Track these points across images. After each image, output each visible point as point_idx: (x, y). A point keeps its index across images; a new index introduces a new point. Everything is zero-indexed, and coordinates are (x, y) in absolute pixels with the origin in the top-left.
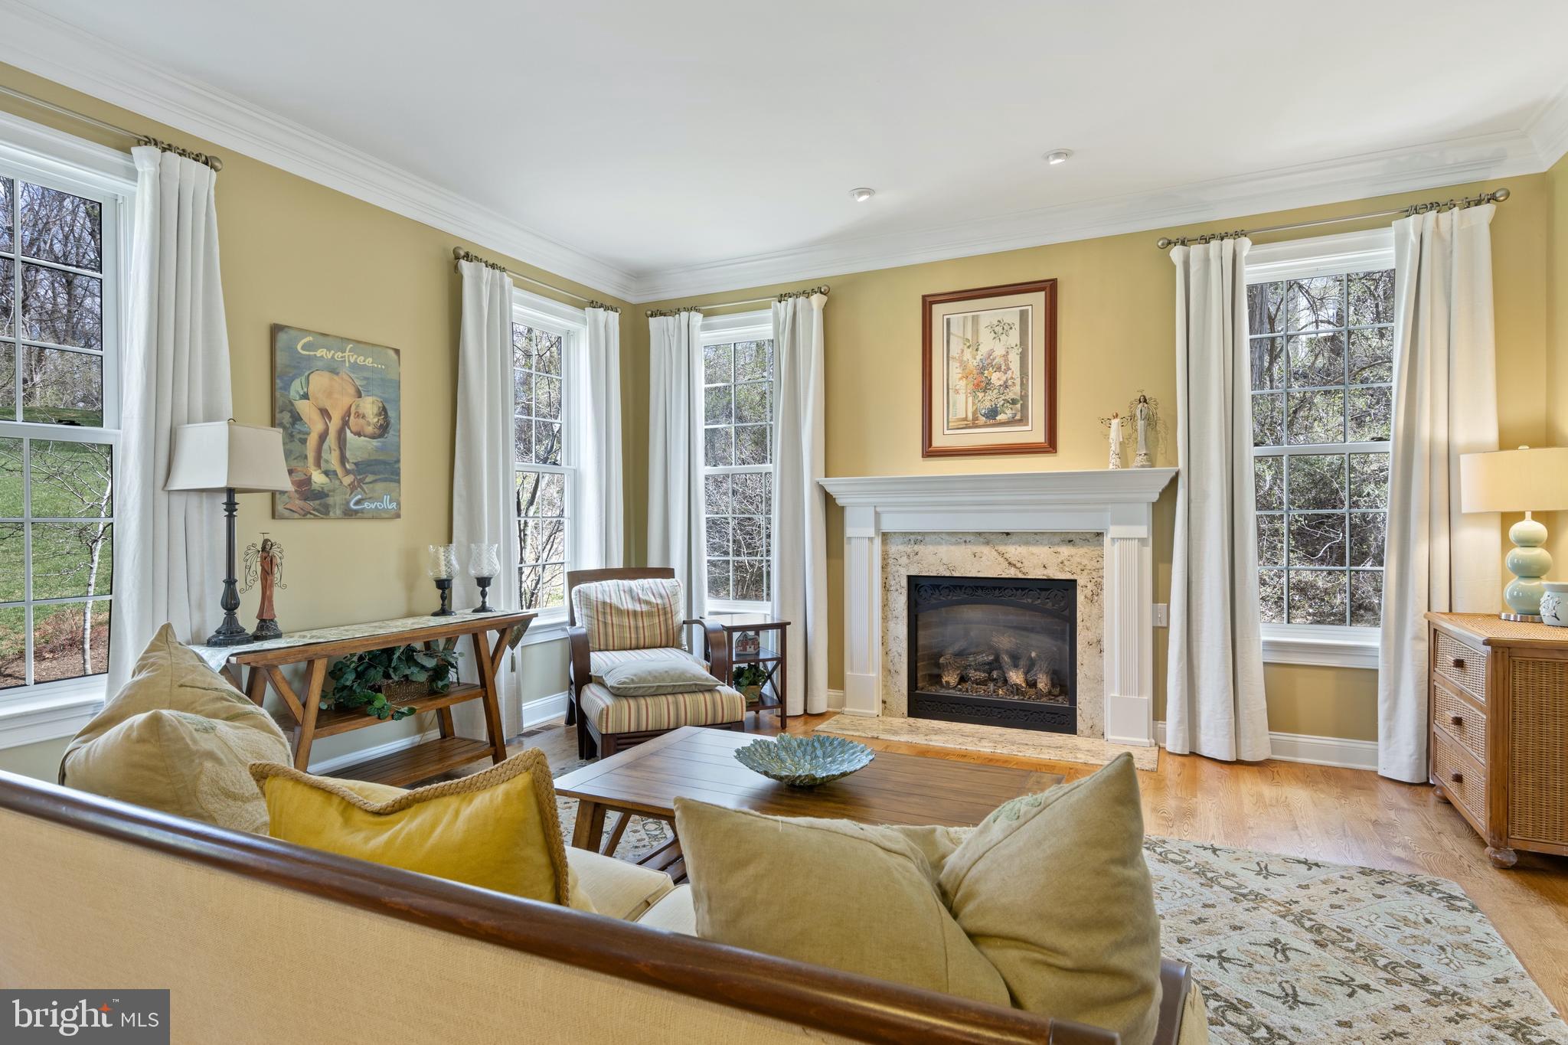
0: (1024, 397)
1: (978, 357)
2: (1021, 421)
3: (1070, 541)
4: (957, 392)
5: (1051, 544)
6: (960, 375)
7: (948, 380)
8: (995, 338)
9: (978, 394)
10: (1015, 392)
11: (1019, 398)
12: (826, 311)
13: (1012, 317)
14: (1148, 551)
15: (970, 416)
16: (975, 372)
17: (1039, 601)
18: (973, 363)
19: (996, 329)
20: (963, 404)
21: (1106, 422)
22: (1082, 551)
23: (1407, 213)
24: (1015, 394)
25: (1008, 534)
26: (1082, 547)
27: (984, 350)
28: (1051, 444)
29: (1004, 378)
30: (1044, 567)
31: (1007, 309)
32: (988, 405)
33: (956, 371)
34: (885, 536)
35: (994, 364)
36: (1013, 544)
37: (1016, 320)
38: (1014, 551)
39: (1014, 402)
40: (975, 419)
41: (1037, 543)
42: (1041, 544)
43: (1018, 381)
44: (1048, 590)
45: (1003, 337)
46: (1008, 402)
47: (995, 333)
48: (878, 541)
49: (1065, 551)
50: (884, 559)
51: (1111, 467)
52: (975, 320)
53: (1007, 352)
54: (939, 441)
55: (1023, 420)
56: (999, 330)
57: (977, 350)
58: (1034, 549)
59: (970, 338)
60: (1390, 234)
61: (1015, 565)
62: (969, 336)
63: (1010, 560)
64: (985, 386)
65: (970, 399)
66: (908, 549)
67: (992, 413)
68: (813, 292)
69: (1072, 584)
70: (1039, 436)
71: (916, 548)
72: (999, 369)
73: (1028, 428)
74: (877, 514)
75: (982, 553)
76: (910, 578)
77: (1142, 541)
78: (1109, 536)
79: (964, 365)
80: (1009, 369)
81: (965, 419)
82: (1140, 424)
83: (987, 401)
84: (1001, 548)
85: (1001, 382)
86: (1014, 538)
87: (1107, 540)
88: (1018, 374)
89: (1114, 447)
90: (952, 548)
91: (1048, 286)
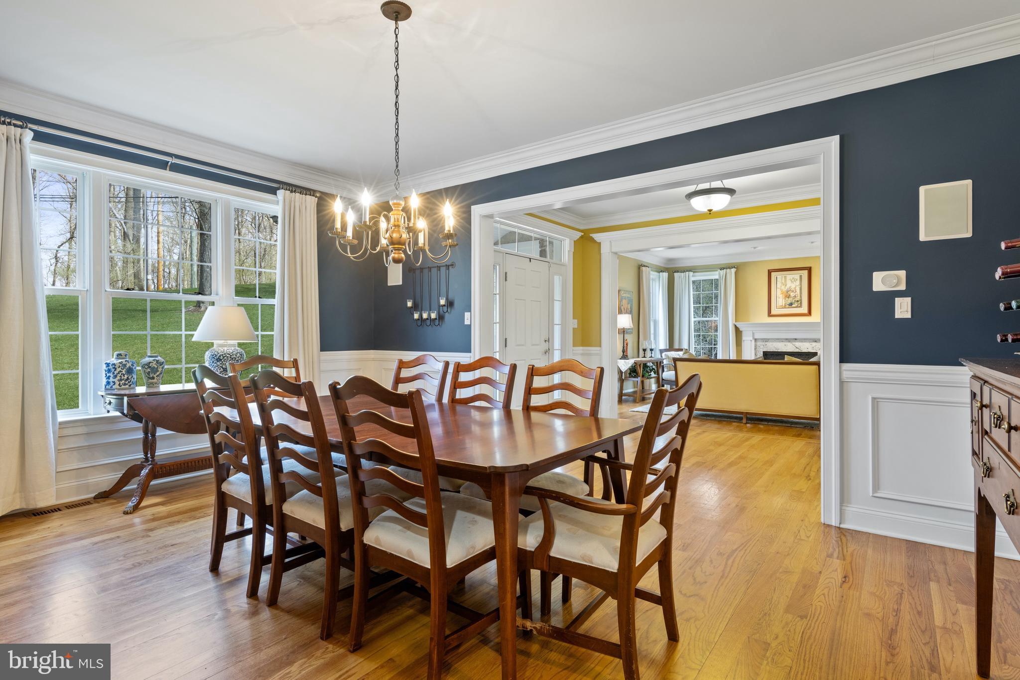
0: (801, 300)
1: (787, 288)
2: (800, 307)
3: (816, 341)
4: (779, 298)
5: (810, 342)
6: (781, 293)
7: (776, 295)
8: (792, 283)
9: (786, 298)
10: (798, 298)
12: (736, 273)
13: (797, 277)
15: (784, 305)
16: (785, 292)
18: (785, 290)
20: (781, 301)
25: (796, 339)
26: (819, 343)
27: (788, 286)
28: (810, 313)
29: (795, 294)
30: (807, 348)
31: (796, 275)
33: (779, 292)
34: (756, 340)
35: (791, 290)
36: (798, 342)
37: (799, 278)
38: (798, 344)
39: (798, 301)
41: (805, 342)
42: (807, 342)
43: (799, 295)
44: (810, 355)
45: (794, 283)
46: (796, 301)
47: (792, 281)
48: (753, 341)
49: (814, 344)
50: (755, 346)
52: (785, 277)
53: (796, 287)
54: (773, 312)
55: (801, 306)
56: (794, 280)
57: (786, 286)
58: (804, 343)
59: (784, 282)
61: (799, 348)
63: (797, 347)
64: (789, 297)
65: (784, 300)
66: (763, 343)
67: (791, 304)
68: (732, 268)
69: (816, 353)
70: (805, 310)
71: (766, 343)
72: (793, 292)
73: (802, 309)
74: (753, 333)
75: (787, 344)
76: (764, 352)
79: (781, 290)
80: (796, 292)
81: (782, 306)
83: (789, 301)
84: (794, 343)
85: (794, 296)
86: (798, 340)
88: (799, 293)
90: (778, 343)
91: (808, 268)
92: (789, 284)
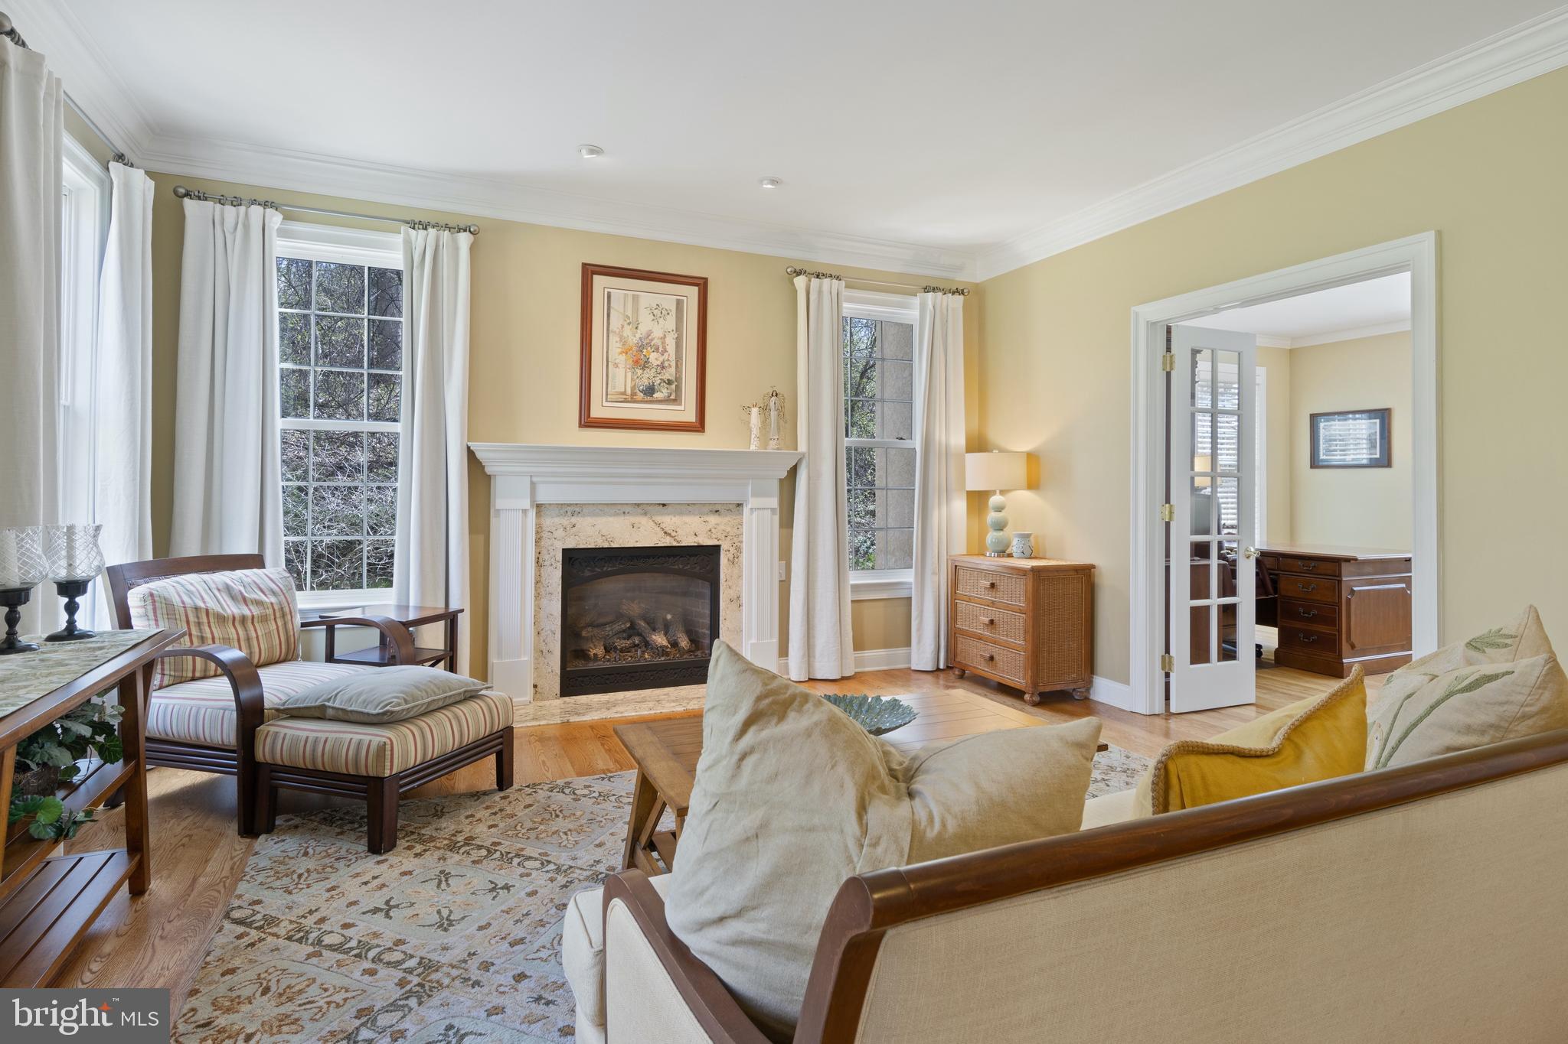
0: (678, 379)
1: (638, 336)
2: (675, 400)
3: (717, 511)
4: (616, 365)
5: (701, 514)
6: (620, 350)
7: (607, 352)
8: (653, 320)
9: (637, 370)
10: (670, 373)
11: (674, 379)
12: (473, 249)
13: (670, 304)
14: (777, 518)
15: (629, 391)
16: (634, 349)
17: (689, 566)
18: (633, 340)
19: (655, 312)
20: (622, 378)
21: (747, 409)
22: (727, 519)
23: (926, 290)
24: (670, 375)
25: (664, 505)
26: (726, 516)
27: (643, 329)
28: (699, 426)
29: (661, 359)
30: (696, 535)
31: (666, 295)
32: (646, 382)
33: (615, 346)
34: (539, 507)
35: (652, 344)
36: (669, 514)
37: (673, 308)
38: (669, 521)
39: (669, 382)
40: (633, 394)
41: (690, 513)
42: (693, 514)
43: (673, 364)
44: (696, 555)
45: (661, 321)
46: (664, 382)
47: (654, 315)
48: (532, 514)
49: (713, 520)
50: (537, 532)
51: (753, 448)
52: (635, 299)
53: (665, 335)
54: (597, 412)
55: (676, 401)
56: (659, 312)
57: (637, 328)
58: (688, 519)
59: (630, 315)
60: (916, 301)
61: (670, 535)
62: (629, 313)
63: (666, 529)
64: (645, 365)
65: (629, 375)
66: (565, 521)
67: (650, 390)
68: (460, 230)
69: (715, 550)
70: (690, 416)
71: (574, 520)
72: (657, 350)
73: (682, 408)
74: (533, 485)
75: (640, 523)
76: (564, 550)
77: (773, 510)
78: (750, 506)
79: (623, 341)
80: (666, 351)
81: (624, 393)
82: (773, 414)
83: (646, 378)
84: (658, 519)
85: (659, 363)
86: (669, 509)
87: (746, 510)
88: (674, 358)
89: (755, 431)
90: (611, 519)
91: (702, 282)
92: (646, 324)
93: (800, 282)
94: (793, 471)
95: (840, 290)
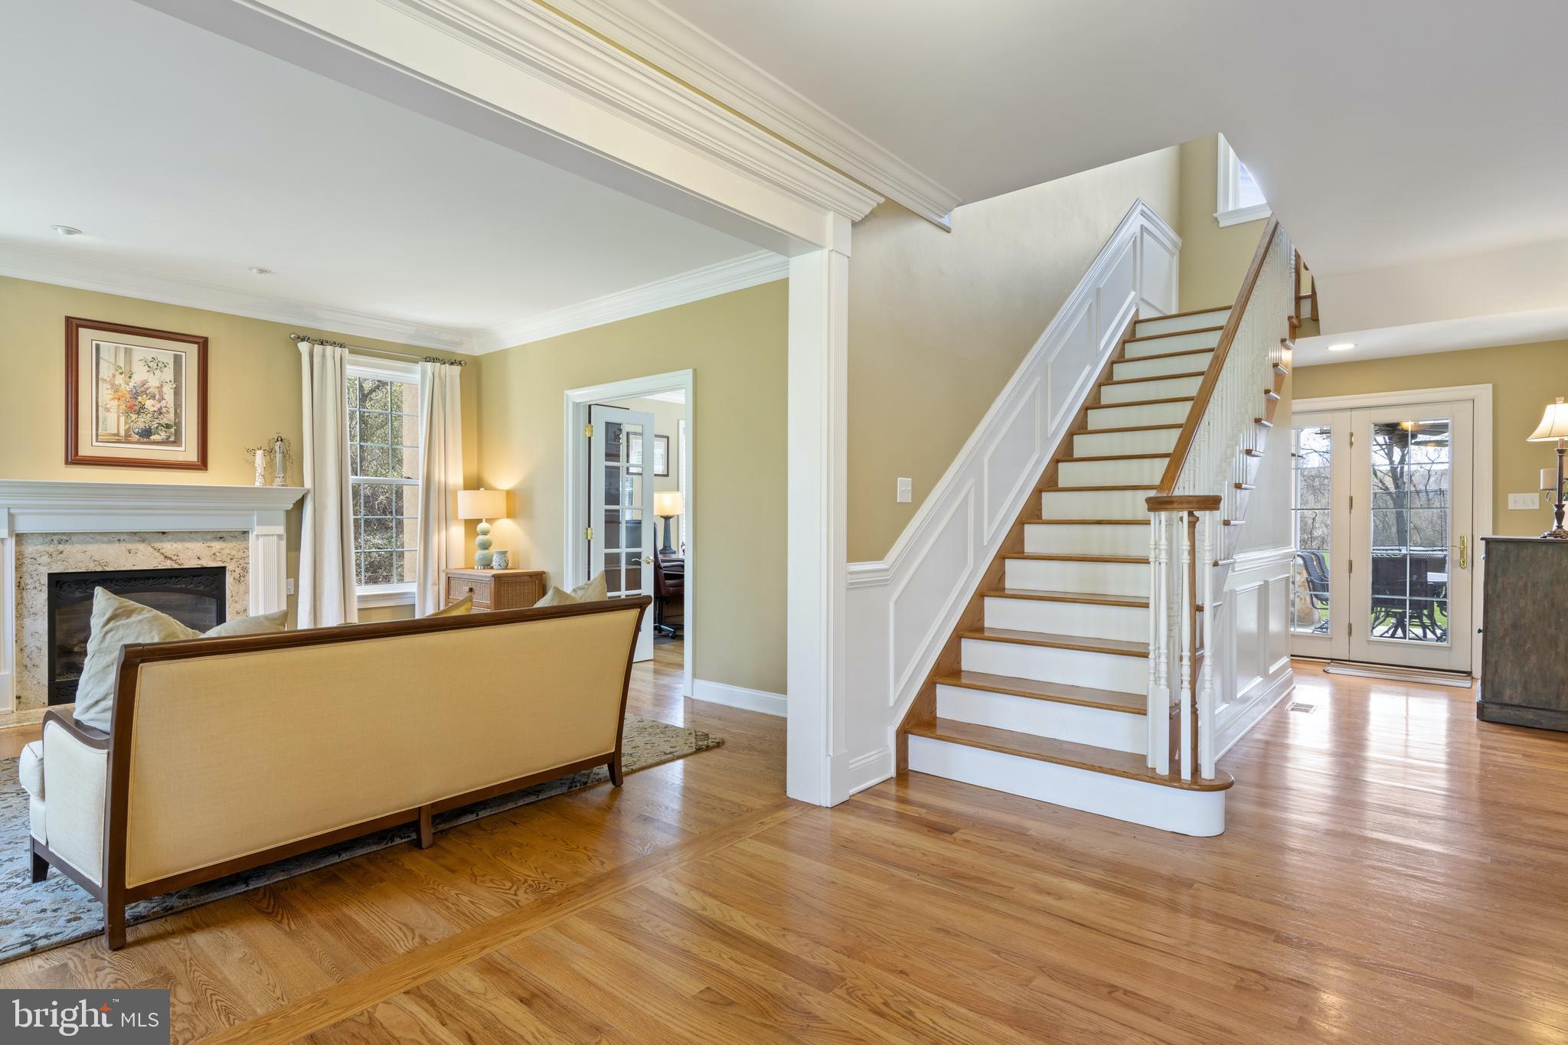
0: (178, 424)
1: (132, 384)
2: (174, 442)
3: (221, 538)
4: (107, 410)
5: (205, 541)
6: (112, 396)
7: (97, 398)
8: (148, 371)
9: (131, 415)
10: (170, 418)
11: (173, 424)
13: (167, 357)
14: (284, 543)
15: (122, 433)
16: (128, 396)
17: (192, 586)
18: (126, 388)
19: (151, 364)
20: (114, 420)
21: (253, 452)
22: (231, 545)
23: (428, 359)
24: (169, 420)
25: (164, 533)
26: (231, 542)
27: (137, 378)
28: (202, 464)
29: (158, 406)
30: (199, 558)
31: (164, 352)
32: (142, 426)
33: (106, 393)
34: (19, 536)
35: (148, 392)
36: (169, 541)
37: (171, 363)
38: (169, 547)
39: (168, 426)
40: (127, 435)
41: (192, 540)
42: (196, 540)
43: (172, 411)
44: (200, 576)
45: (157, 372)
46: (162, 426)
47: (149, 367)
48: (11, 543)
49: (217, 545)
50: (18, 559)
51: (258, 484)
52: (128, 351)
53: (162, 385)
54: (86, 451)
55: (177, 442)
56: (153, 366)
57: (130, 377)
58: (189, 545)
59: (122, 366)
60: (418, 367)
61: (171, 559)
62: (121, 364)
63: (166, 554)
64: (141, 410)
65: (122, 419)
66: (50, 549)
67: (146, 434)
69: (222, 570)
70: (191, 457)
71: (60, 547)
72: (153, 397)
73: (183, 449)
74: (11, 516)
75: (137, 549)
76: (51, 575)
77: (280, 536)
78: (255, 533)
79: (116, 389)
80: (163, 399)
81: (118, 435)
82: (278, 456)
83: (141, 423)
84: (157, 545)
85: (156, 409)
86: (170, 537)
87: (252, 537)
88: (172, 405)
89: (259, 470)
90: (104, 546)
91: (201, 341)
92: (140, 374)
93: (304, 347)
94: (300, 504)
95: (343, 356)
